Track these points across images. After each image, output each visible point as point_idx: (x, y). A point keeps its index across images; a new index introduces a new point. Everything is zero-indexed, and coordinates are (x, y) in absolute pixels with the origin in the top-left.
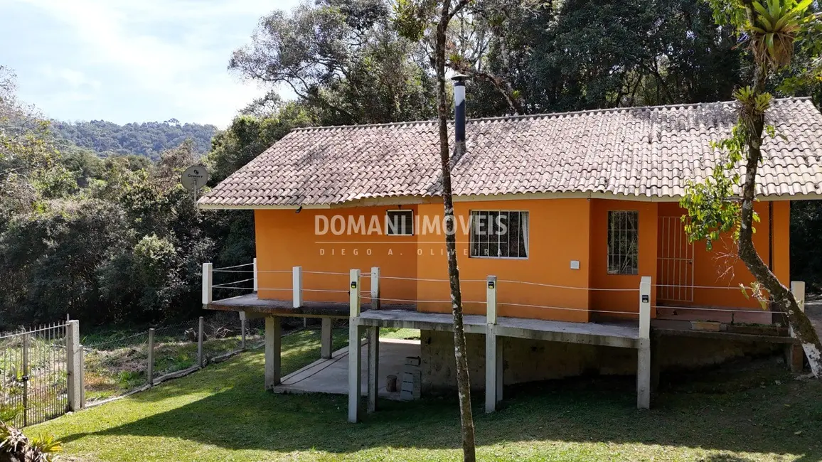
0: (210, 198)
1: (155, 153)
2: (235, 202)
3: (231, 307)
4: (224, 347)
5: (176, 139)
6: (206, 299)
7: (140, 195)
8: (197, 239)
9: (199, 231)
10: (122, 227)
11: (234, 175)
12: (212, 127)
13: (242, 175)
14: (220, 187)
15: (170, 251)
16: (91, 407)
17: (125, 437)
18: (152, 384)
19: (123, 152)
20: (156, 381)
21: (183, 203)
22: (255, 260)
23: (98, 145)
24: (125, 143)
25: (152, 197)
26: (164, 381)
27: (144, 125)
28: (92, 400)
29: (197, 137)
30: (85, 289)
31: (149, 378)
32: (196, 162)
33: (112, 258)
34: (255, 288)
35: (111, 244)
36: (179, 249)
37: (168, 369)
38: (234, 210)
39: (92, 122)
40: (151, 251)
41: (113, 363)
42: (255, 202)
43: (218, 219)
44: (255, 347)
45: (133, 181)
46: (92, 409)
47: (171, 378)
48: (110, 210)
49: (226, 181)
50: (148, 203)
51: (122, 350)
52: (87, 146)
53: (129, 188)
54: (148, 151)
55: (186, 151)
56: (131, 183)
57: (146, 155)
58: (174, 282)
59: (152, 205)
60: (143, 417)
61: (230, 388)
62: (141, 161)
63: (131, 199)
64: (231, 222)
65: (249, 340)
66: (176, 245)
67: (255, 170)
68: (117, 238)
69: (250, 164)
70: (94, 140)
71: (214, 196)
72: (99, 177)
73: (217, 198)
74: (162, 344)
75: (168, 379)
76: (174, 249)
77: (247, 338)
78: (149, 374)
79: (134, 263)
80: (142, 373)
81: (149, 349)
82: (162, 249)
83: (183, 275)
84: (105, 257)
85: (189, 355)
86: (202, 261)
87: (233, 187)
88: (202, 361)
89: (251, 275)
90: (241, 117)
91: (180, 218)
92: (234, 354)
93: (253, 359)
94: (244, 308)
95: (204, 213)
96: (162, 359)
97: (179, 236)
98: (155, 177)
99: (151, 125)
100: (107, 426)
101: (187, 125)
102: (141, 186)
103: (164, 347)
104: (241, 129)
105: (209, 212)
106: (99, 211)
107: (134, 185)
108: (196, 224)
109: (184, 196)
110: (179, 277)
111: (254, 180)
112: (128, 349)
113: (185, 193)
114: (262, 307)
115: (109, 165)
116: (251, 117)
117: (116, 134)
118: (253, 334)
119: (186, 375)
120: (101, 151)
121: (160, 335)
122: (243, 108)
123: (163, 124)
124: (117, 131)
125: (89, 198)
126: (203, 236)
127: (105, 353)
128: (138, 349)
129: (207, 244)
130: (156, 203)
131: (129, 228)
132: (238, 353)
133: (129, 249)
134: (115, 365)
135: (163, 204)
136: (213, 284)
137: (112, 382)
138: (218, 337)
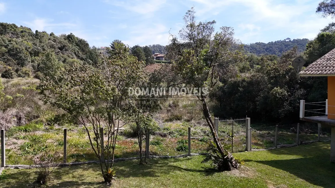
0: (305, 71)
1: (280, 53)
2: (318, 73)
3: (313, 120)
4: (309, 138)
5: (289, 47)
6: (301, 116)
7: (273, 71)
8: (297, 89)
9: (298, 86)
10: (266, 84)
11: (318, 61)
12: (306, 39)
13: (322, 60)
14: (311, 66)
15: (285, 94)
16: (254, 151)
17: (266, 165)
18: (276, 147)
19: (267, 54)
20: (278, 146)
21: (291, 74)
22: (327, 100)
23: (258, 52)
24: (268, 50)
25: (279, 72)
26: (281, 147)
27: (275, 42)
28: (254, 149)
29: (298, 45)
30: (252, 106)
31: (275, 145)
32: (298, 55)
33: (262, 96)
34: (327, 113)
35: (262, 90)
36: (289, 93)
37: (283, 143)
38: (316, 77)
39: (256, 43)
40: (277, 94)
41: (261, 136)
42: (328, 73)
43: (308, 81)
44: (324, 141)
45: (271, 65)
46: (254, 152)
47: (284, 147)
48: (262, 77)
49: (314, 63)
50: (277, 74)
51: (265, 132)
52: (254, 53)
53: (269, 68)
54: (277, 53)
55: (294, 52)
56: (270, 66)
57: (276, 54)
58: (286, 107)
59: (278, 75)
60: (273, 159)
61: (311, 157)
62: (273, 57)
63: (270, 72)
64: (314, 82)
65: (322, 137)
66: (288, 92)
67: (329, 57)
68: (264, 88)
69: (326, 55)
70: (256, 50)
71: (307, 70)
72: (258, 64)
73: (309, 71)
74: (281, 132)
75: (283, 147)
76: (287, 93)
77: (321, 136)
78: (275, 143)
79: (270, 98)
80: (272, 142)
81: (276, 133)
82: (282, 93)
83: (290, 104)
84: (259, 95)
85: (292, 139)
86: (300, 99)
87: (317, 66)
88: (298, 142)
89: (325, 107)
90: (322, 33)
91: (290, 80)
92: (314, 142)
93: (324, 146)
94: (320, 122)
95: (301, 78)
96: (281, 138)
97: (289, 87)
98: (280, 63)
99: (278, 42)
100: (259, 160)
101: (294, 40)
102: (274, 67)
103: (282, 133)
104: (321, 38)
105: (304, 78)
106: (258, 77)
107: (271, 67)
108: (297, 83)
109: (292, 71)
110: (289, 105)
111: (328, 62)
112: (267, 132)
113: (293, 69)
114: (330, 123)
115: (262, 59)
116: (327, 32)
117: (264, 47)
118: (324, 134)
119: (291, 147)
120: (258, 54)
121: (280, 128)
122: (323, 28)
123: (284, 41)
124: (265, 46)
125: (254, 72)
126: (300, 88)
127: (258, 132)
128: (271, 132)
129: (302, 92)
130: (280, 74)
131: (269, 84)
132: (316, 142)
133: (268, 92)
134: (262, 137)
135: (283, 74)
136: (305, 110)
137: (261, 143)
138: (306, 133)
